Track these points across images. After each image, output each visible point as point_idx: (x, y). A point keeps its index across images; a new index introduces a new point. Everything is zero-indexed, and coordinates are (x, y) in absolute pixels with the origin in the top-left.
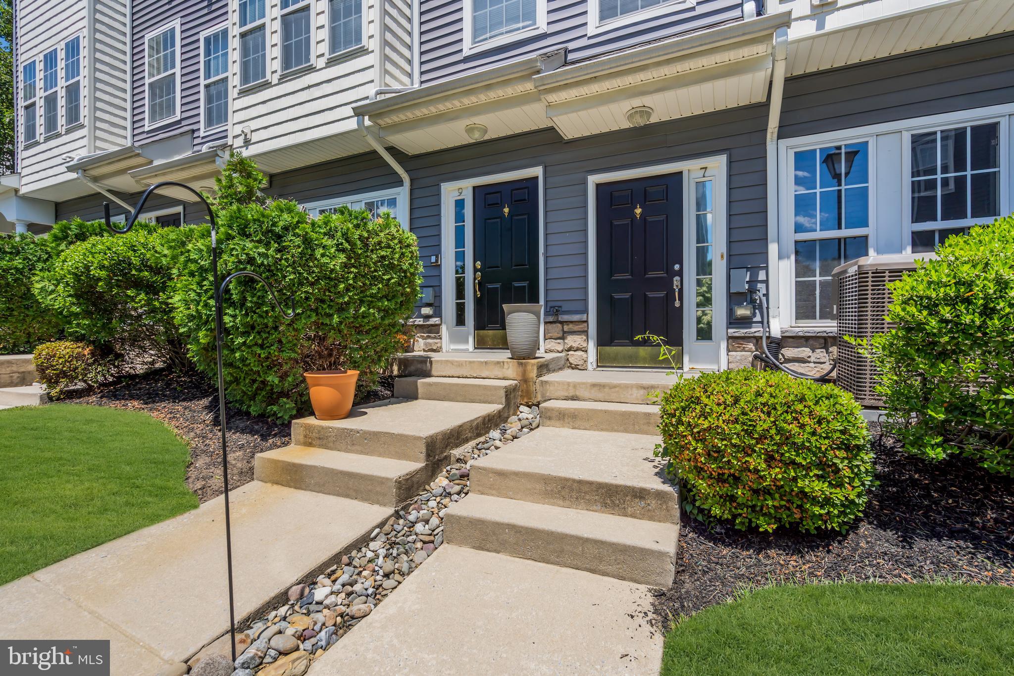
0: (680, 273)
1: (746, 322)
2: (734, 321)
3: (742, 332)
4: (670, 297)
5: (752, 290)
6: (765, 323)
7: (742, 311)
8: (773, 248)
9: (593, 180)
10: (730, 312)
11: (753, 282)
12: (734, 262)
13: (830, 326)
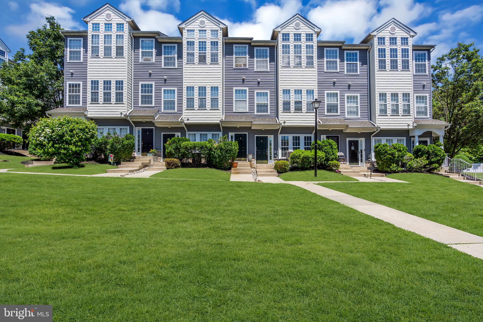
0: (268, 150)
1: (276, 157)
2: (275, 157)
3: (275, 158)
4: (266, 153)
5: (277, 153)
6: (278, 157)
7: (276, 156)
8: (279, 148)
9: (255, 136)
10: (274, 156)
11: (277, 152)
12: (275, 149)
13: (285, 158)
